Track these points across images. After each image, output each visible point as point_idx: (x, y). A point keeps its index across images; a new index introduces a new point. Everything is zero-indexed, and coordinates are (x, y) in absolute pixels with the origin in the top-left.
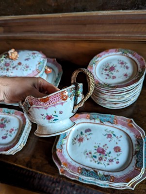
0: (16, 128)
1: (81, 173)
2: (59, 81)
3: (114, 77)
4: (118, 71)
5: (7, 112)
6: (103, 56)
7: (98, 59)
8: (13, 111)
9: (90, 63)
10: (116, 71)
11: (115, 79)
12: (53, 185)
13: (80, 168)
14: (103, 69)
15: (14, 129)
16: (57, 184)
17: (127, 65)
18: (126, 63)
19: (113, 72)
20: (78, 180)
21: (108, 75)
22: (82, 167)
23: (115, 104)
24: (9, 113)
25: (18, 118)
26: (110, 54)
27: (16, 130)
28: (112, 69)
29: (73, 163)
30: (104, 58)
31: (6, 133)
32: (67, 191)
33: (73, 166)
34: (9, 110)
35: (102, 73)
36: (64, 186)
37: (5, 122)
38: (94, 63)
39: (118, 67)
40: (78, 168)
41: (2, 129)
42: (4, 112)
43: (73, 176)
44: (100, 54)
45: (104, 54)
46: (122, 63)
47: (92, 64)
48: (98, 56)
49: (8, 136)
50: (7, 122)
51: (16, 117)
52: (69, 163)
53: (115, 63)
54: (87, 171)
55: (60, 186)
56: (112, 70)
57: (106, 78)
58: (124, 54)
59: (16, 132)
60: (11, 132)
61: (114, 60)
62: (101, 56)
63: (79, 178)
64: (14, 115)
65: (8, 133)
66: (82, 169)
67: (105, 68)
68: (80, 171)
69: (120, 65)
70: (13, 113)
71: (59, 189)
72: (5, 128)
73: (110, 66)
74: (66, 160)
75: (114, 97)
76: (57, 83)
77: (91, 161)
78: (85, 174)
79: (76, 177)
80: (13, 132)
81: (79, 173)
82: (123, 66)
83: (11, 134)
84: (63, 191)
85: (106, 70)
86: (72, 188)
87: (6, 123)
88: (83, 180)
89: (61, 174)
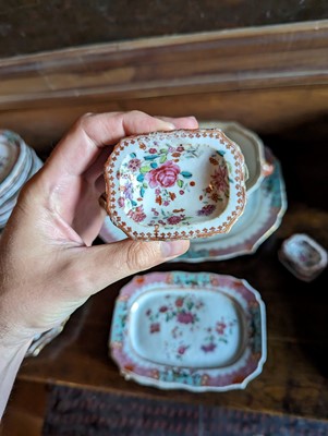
0: (231, 320)
5: (187, 283)
8: (202, 277)
15: (226, 322)
24: (194, 283)
25: (226, 295)
27: (231, 325)
31: (206, 335)
34: (192, 276)
37: (190, 308)
41: (190, 325)
42: (179, 282)
49: (216, 341)
50: (197, 307)
51: (218, 291)
59: (235, 329)
60: (221, 332)
64: (209, 286)
65: (214, 333)
70: (205, 283)
72: (197, 323)
80: (226, 331)
83: (223, 337)
87: (193, 310)
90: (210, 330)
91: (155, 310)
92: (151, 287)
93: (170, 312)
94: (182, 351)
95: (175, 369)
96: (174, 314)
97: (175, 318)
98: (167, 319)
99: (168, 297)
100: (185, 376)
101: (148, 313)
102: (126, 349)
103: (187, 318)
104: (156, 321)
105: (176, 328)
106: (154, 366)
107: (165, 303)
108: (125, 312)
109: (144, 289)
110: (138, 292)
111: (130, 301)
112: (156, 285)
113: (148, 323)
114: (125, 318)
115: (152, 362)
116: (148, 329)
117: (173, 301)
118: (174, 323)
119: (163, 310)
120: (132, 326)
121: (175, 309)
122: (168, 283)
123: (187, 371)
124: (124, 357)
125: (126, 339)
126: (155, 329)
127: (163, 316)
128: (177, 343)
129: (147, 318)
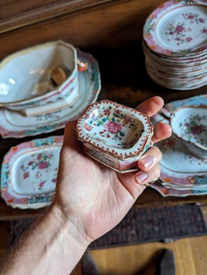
1: (196, 183)
2: (99, 76)
3: (189, 40)
4: (190, 30)
5: (42, 145)
6: (159, 15)
7: (153, 21)
8: (49, 139)
9: (144, 29)
10: (187, 30)
11: (191, 41)
12: (124, 230)
13: (190, 178)
14: (166, 33)
16: (129, 228)
17: (199, 17)
18: (196, 15)
19: (183, 33)
20: (192, 194)
21: (178, 39)
22: (192, 175)
23: (200, 78)
24: (46, 144)
26: (168, 9)
28: (180, 29)
29: (178, 175)
30: (161, 17)
32: (145, 231)
33: (180, 179)
34: (44, 140)
35: (169, 40)
36: (139, 226)
37: (45, 159)
38: (150, 29)
39: (187, 24)
40: (188, 178)
41: (46, 169)
42: (37, 145)
43: (183, 192)
44: (154, 13)
45: (160, 12)
46: (191, 17)
47: (149, 31)
48: (151, 16)
50: (50, 158)
52: (172, 177)
53: (180, 20)
54: (202, 177)
55: (134, 228)
56: (181, 31)
57: (178, 44)
58: (188, 3)
61: (177, 15)
62: (155, 17)
63: (192, 191)
64: (54, 144)
66: (193, 178)
67: (169, 31)
68: (192, 181)
69: (189, 20)
70: (52, 142)
71: (134, 232)
72: (50, 167)
73: (175, 26)
74: (166, 175)
75: (198, 68)
76: (97, 80)
77: (199, 164)
78: (202, 181)
79: (187, 192)
81: (193, 183)
82: (194, 20)
84: (140, 233)
85: (171, 33)
86: (150, 225)
87: (47, 160)
88: (199, 191)
89: (164, 195)
90: (56, 170)
91: (26, 165)
92: (22, 152)
93: (34, 164)
94: (41, 185)
95: (37, 196)
96: (37, 165)
97: (38, 167)
98: (33, 169)
99: (33, 155)
100: (42, 198)
101: (22, 167)
102: (10, 191)
103: (43, 165)
104: (27, 171)
105: (38, 172)
106: (25, 197)
107: (32, 159)
108: (8, 170)
109: (18, 154)
110: (15, 156)
111: (10, 163)
112: (25, 150)
113: (22, 173)
114: (8, 173)
115: (24, 195)
116: (22, 177)
117: (35, 157)
118: (37, 170)
119: (30, 163)
120: (13, 177)
121: (37, 162)
122: (32, 147)
123: (43, 195)
124: (8, 195)
125: (10, 185)
126: (26, 176)
127: (31, 167)
128: (39, 181)
129: (22, 170)
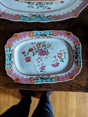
90: (55, 57)
91: (26, 51)
97: (37, 53)
99: (33, 44)
102: (15, 71)
107: (31, 46)
118: (37, 56)
119: (31, 50)
121: (37, 49)
126: (28, 60)
127: (31, 53)
129: (23, 55)
